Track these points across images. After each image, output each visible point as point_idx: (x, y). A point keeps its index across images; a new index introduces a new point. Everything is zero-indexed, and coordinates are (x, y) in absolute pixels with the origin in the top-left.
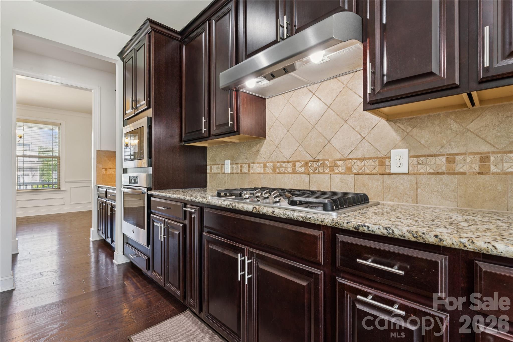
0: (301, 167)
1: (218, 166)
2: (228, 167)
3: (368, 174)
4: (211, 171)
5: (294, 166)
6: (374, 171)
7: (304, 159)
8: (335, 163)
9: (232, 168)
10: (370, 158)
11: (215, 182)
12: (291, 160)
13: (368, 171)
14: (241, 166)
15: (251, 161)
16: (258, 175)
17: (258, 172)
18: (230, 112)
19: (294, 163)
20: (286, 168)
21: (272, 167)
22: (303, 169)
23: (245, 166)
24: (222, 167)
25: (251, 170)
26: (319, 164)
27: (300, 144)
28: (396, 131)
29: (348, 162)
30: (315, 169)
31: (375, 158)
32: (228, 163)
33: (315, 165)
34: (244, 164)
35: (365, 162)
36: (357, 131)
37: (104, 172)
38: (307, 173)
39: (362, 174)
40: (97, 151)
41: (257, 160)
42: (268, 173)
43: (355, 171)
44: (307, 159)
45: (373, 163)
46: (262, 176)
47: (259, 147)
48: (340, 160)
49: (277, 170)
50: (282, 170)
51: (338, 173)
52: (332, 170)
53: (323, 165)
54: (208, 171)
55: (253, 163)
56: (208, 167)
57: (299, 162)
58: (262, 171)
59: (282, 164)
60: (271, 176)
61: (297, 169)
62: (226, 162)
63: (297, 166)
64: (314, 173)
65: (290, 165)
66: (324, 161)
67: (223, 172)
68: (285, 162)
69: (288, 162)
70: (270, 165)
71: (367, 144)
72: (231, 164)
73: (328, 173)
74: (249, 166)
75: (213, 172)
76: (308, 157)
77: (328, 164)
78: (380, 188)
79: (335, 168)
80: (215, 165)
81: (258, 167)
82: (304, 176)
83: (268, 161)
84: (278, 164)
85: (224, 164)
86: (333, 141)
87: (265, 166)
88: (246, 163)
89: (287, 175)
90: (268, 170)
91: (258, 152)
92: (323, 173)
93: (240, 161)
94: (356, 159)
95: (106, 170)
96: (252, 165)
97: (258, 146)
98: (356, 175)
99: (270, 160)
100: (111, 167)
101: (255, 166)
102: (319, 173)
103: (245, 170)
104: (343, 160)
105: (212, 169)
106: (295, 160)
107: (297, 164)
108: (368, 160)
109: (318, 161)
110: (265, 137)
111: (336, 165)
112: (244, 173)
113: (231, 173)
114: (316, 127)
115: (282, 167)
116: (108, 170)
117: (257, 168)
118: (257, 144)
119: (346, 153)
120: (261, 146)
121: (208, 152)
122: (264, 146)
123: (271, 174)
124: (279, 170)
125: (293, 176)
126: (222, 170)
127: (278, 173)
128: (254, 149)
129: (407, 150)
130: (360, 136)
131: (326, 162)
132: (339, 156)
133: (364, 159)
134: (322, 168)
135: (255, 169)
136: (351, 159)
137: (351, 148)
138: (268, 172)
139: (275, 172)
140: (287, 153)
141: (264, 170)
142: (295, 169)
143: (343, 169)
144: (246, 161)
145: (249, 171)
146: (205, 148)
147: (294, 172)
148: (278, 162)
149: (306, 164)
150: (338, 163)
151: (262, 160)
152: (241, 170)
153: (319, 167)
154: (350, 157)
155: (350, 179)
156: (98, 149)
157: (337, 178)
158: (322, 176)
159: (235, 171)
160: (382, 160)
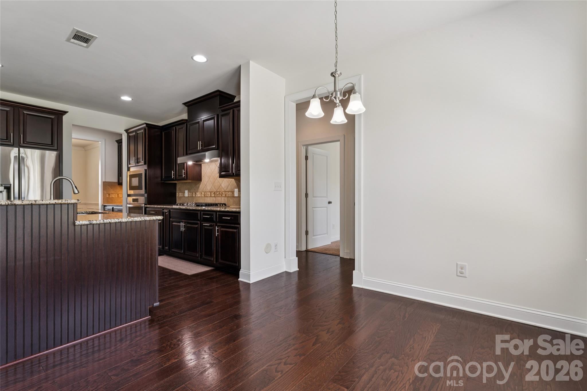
0: (213, 194)
1: (182, 193)
2: (186, 194)
4: (179, 195)
5: (211, 194)
9: (188, 194)
10: (230, 192)
11: (180, 201)
13: (230, 196)
14: (192, 193)
15: (196, 191)
17: (199, 196)
19: (211, 192)
23: (194, 193)
24: (184, 194)
26: (218, 193)
27: (213, 185)
28: (236, 183)
30: (217, 195)
32: (186, 192)
35: (229, 193)
37: (108, 196)
38: (215, 197)
41: (199, 191)
43: (227, 196)
46: (200, 198)
48: (224, 192)
52: (222, 196)
53: (219, 193)
54: (177, 196)
55: (197, 192)
56: (177, 194)
57: (213, 192)
58: (200, 196)
60: (203, 198)
62: (186, 191)
64: (217, 197)
65: (209, 193)
68: (208, 192)
69: (209, 192)
70: (204, 193)
71: (230, 187)
72: (188, 192)
74: (195, 194)
75: (179, 196)
76: (215, 190)
79: (222, 195)
82: (214, 198)
85: (185, 192)
86: (222, 185)
88: (194, 192)
89: (209, 197)
90: (203, 196)
91: (199, 187)
92: (219, 197)
93: (192, 191)
95: (109, 195)
96: (196, 193)
97: (199, 184)
98: (228, 198)
99: (203, 191)
100: (113, 193)
101: (198, 193)
102: (218, 197)
103: (194, 195)
105: (179, 194)
109: (218, 192)
110: (201, 181)
111: (223, 194)
113: (188, 197)
114: (217, 178)
115: (207, 194)
116: (111, 195)
117: (198, 194)
120: (200, 184)
121: (177, 186)
122: (201, 185)
125: (211, 198)
126: (184, 195)
127: (206, 197)
128: (198, 185)
129: (237, 189)
130: (228, 184)
132: (223, 190)
136: (226, 192)
137: (226, 188)
139: (205, 196)
140: (209, 188)
141: (201, 195)
143: (224, 195)
144: (194, 191)
145: (195, 196)
146: (176, 183)
147: (211, 196)
148: (206, 192)
150: (223, 193)
151: (201, 192)
152: (192, 196)
154: (226, 191)
156: (104, 181)
157: (223, 198)
158: (219, 198)
159: (190, 196)
160: (233, 192)
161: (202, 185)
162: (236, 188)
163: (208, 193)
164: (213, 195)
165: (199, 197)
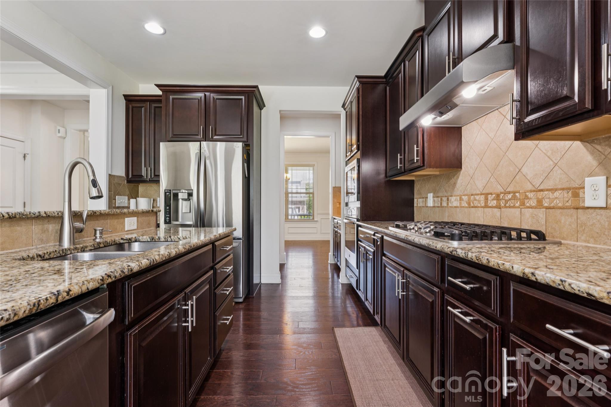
0: (493, 200)
1: (423, 199)
2: (431, 201)
3: (560, 208)
4: (417, 204)
5: (486, 199)
6: (567, 204)
7: (496, 191)
8: (526, 196)
9: (434, 201)
10: (563, 189)
11: (421, 216)
12: (484, 192)
13: (560, 205)
14: (441, 199)
15: (449, 194)
16: (455, 209)
17: (455, 205)
18: (415, 149)
19: (487, 195)
20: (479, 201)
21: (467, 200)
22: (495, 202)
23: (445, 199)
24: (426, 200)
25: (450, 204)
26: (510, 196)
27: (492, 174)
28: (592, 153)
29: (539, 193)
30: (506, 201)
31: (569, 189)
32: (430, 196)
33: (506, 198)
34: (443, 197)
35: (557, 194)
36: (549, 157)
37: (338, 206)
38: (499, 207)
39: (553, 208)
40: (333, 187)
41: (455, 193)
42: (464, 207)
43: (546, 205)
44: (498, 191)
45: (566, 195)
46: (458, 209)
47: (456, 179)
48: (531, 191)
49: (471, 203)
50: (476, 204)
51: (528, 207)
52: (523, 204)
53: (514, 198)
54: (415, 205)
55: (451, 196)
56: (415, 200)
57: (491, 194)
58: (458, 205)
59: (476, 196)
60: (466, 210)
61: (489, 202)
62: (429, 195)
63: (489, 199)
64: (505, 207)
65: (482, 198)
66: (514, 193)
67: (427, 205)
68: (478, 195)
69: (481, 194)
70: (465, 198)
71: (559, 171)
72: (433, 197)
73: (519, 207)
74: (448, 199)
75: (419, 205)
76: (500, 189)
77: (519, 196)
78: (574, 226)
79: (526, 201)
80: (421, 198)
81: (455, 200)
82: (496, 210)
83: (464, 194)
84: (473, 196)
85: (427, 198)
86: (524, 170)
87: (461, 199)
88: (446, 196)
89: (480, 209)
90: (465, 204)
91: (455, 184)
92: (514, 207)
93: (440, 194)
94: (547, 190)
96: (450, 198)
97: (455, 177)
98: (547, 210)
99: (466, 193)
101: (453, 199)
102: (510, 207)
103: (444, 204)
104: (534, 191)
105: (418, 202)
106: (487, 192)
107: (490, 197)
108: (560, 192)
109: (509, 193)
110: (461, 168)
111: (527, 197)
112: (443, 207)
113: (433, 207)
114: (507, 154)
115: (475, 200)
117: (454, 202)
118: (454, 176)
119: (537, 183)
120: (458, 178)
121: (415, 186)
122: (460, 178)
123: (466, 207)
124: (473, 203)
125: (486, 210)
126: (426, 203)
127: (472, 207)
128: (452, 181)
129: (605, 178)
130: (551, 163)
131: (517, 194)
132: (530, 187)
133: (556, 190)
134: (513, 201)
135: (453, 202)
136: (542, 190)
137: (543, 177)
138: (463, 205)
139: (470, 207)
140: (480, 185)
141: (460, 203)
142: (488, 202)
143: (533, 203)
144: (445, 194)
145: (448, 204)
146: (412, 182)
147: (486, 206)
148: (472, 195)
149: (498, 197)
150: (530, 195)
151: (459, 193)
152: (441, 204)
153: (510, 199)
154: (541, 187)
155: (541, 214)
156: (334, 186)
157: (528, 212)
158: (512, 210)
159: (436, 205)
160: (576, 191)
162: (591, 176)
163: (477, 197)
164: (494, 203)
165: (455, 207)
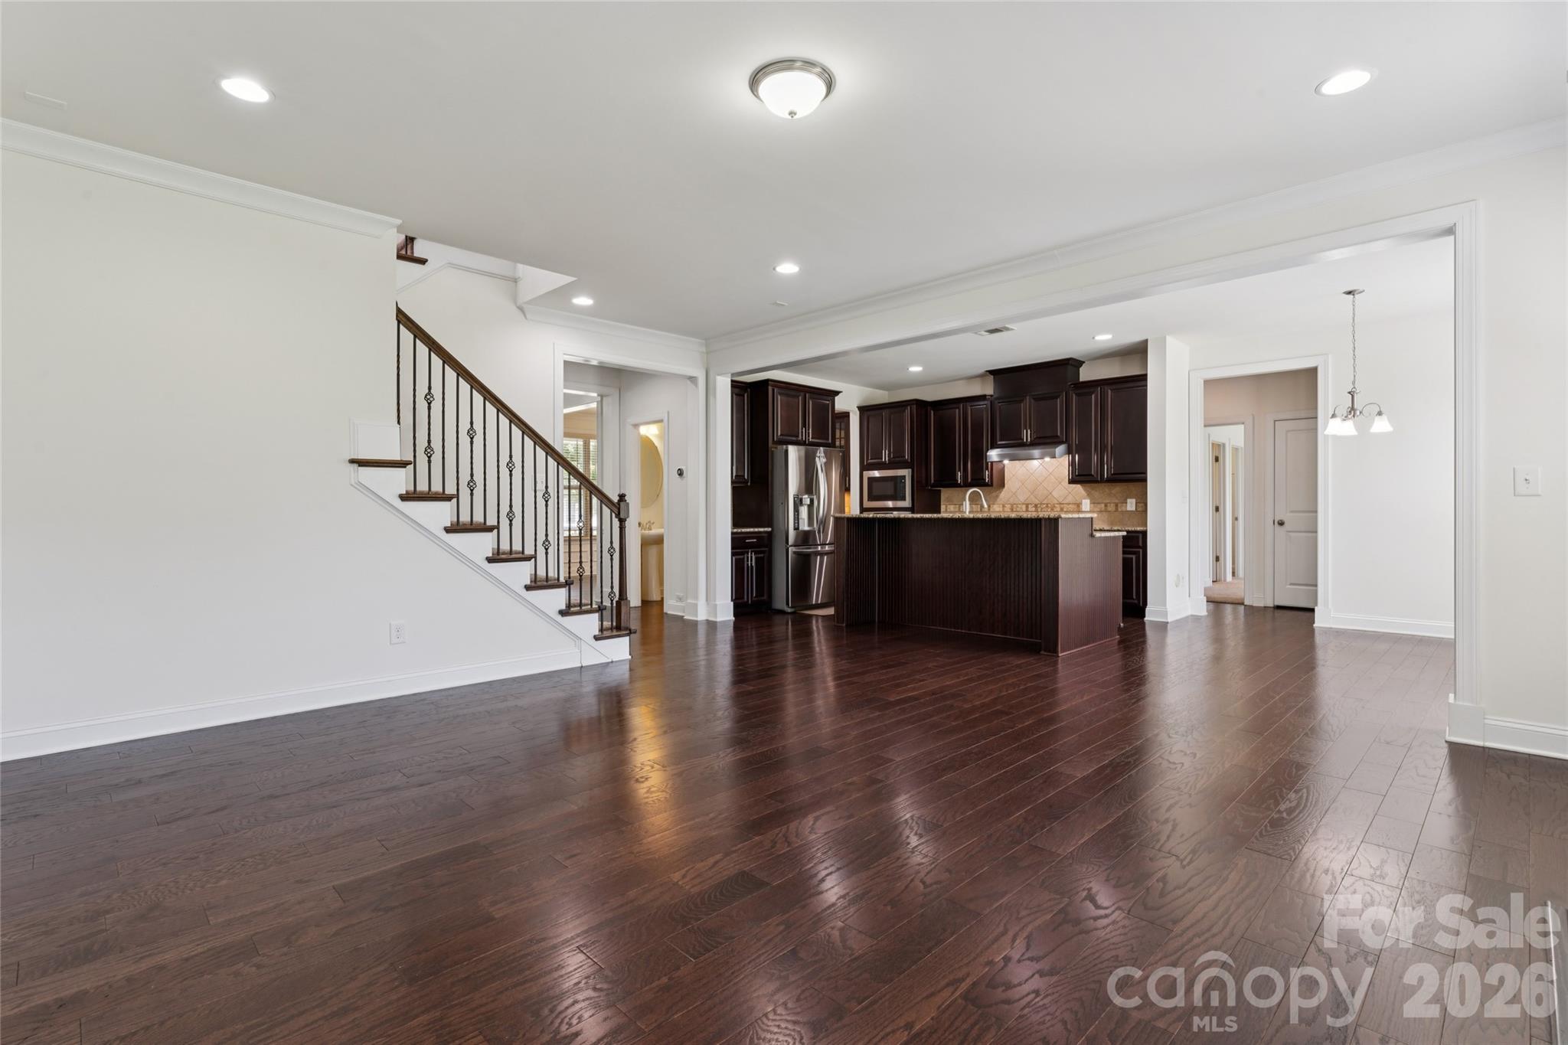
0: (1032, 508)
5: (1027, 507)
9: (971, 507)
10: (1073, 504)
17: (998, 510)
19: (1027, 504)
20: (1021, 508)
21: (1010, 507)
22: (1034, 509)
26: (1044, 506)
30: (1042, 508)
31: (1075, 504)
35: (1070, 506)
38: (1037, 511)
48: (1058, 504)
50: (1018, 509)
53: (1047, 506)
55: (994, 504)
57: (1031, 504)
58: (1001, 510)
64: (1041, 511)
65: (1024, 506)
66: (1047, 504)
69: (1023, 504)
70: (1008, 506)
76: (1037, 502)
77: (1050, 507)
81: (998, 507)
83: (1007, 504)
85: (963, 504)
86: (1054, 493)
87: (1004, 506)
90: (1007, 510)
91: (997, 496)
96: (991, 505)
97: (998, 491)
101: (995, 506)
103: (985, 509)
107: (1030, 506)
109: (1044, 504)
110: (1004, 486)
111: (1055, 507)
112: (984, 512)
114: (1042, 484)
117: (996, 508)
119: (1061, 500)
120: (1002, 490)
122: (1004, 491)
127: (1015, 511)
128: (994, 494)
129: (1092, 501)
130: (1067, 492)
131: (1049, 505)
132: (1056, 502)
133: (1070, 504)
134: (1046, 508)
136: (1063, 504)
137: (1063, 498)
140: (1022, 499)
141: (1003, 509)
148: (1014, 505)
149: (1036, 506)
151: (1001, 502)
152: (981, 510)
153: (1044, 508)
154: (1063, 502)
159: (974, 510)
160: (1079, 505)
161: (1004, 495)
162: (1084, 499)
163: (1019, 506)
